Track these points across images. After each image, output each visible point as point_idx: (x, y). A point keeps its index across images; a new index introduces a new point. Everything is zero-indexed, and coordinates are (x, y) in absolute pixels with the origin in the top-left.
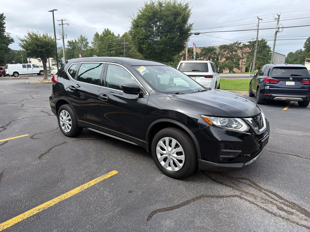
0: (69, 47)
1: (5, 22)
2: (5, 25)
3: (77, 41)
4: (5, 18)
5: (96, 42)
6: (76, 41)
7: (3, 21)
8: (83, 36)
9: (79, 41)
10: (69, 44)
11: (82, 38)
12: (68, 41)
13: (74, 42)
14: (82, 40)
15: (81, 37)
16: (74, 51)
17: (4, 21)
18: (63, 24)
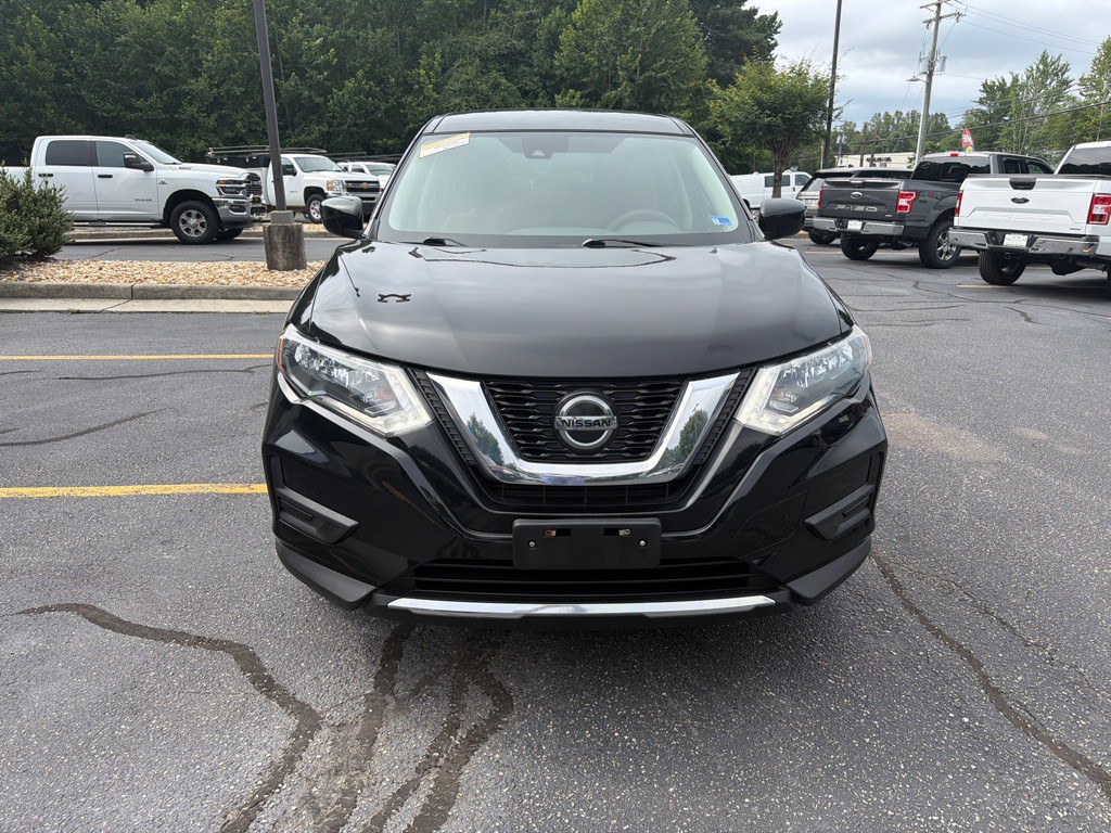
0: (984, 108)
1: (779, 41)
2: (774, 53)
3: (1022, 79)
4: (779, 27)
5: (1101, 74)
6: (1015, 80)
7: (773, 39)
8: (1052, 55)
9: (1028, 78)
10: (985, 95)
11: (1046, 65)
12: (985, 85)
13: (1008, 85)
14: (1044, 74)
15: (1044, 60)
16: (1000, 119)
17: (775, 36)
18: (939, 18)
